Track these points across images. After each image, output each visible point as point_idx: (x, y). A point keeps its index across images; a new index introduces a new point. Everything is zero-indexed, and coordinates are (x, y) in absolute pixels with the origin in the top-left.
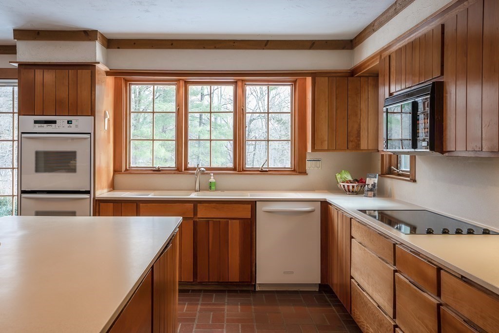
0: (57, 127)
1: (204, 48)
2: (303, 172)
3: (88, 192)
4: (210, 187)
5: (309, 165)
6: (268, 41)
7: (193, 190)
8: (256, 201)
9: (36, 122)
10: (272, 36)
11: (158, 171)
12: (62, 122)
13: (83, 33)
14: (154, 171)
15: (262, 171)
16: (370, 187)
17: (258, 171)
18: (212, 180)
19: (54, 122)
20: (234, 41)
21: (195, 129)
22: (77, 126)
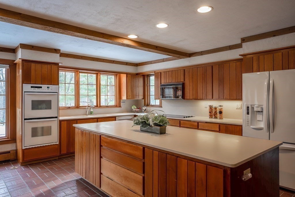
0: (42, 89)
1: (93, 61)
2: (120, 106)
3: (56, 117)
4: (91, 113)
5: (122, 104)
6: (114, 61)
7: (85, 115)
8: (116, 117)
9: (32, 87)
10: (115, 59)
11: (69, 108)
12: (44, 87)
13: (54, 50)
14: (67, 108)
15: (107, 107)
16: (144, 110)
17: (106, 106)
18: (92, 110)
19: (41, 87)
20: (104, 59)
21: (82, 92)
22: (51, 89)
